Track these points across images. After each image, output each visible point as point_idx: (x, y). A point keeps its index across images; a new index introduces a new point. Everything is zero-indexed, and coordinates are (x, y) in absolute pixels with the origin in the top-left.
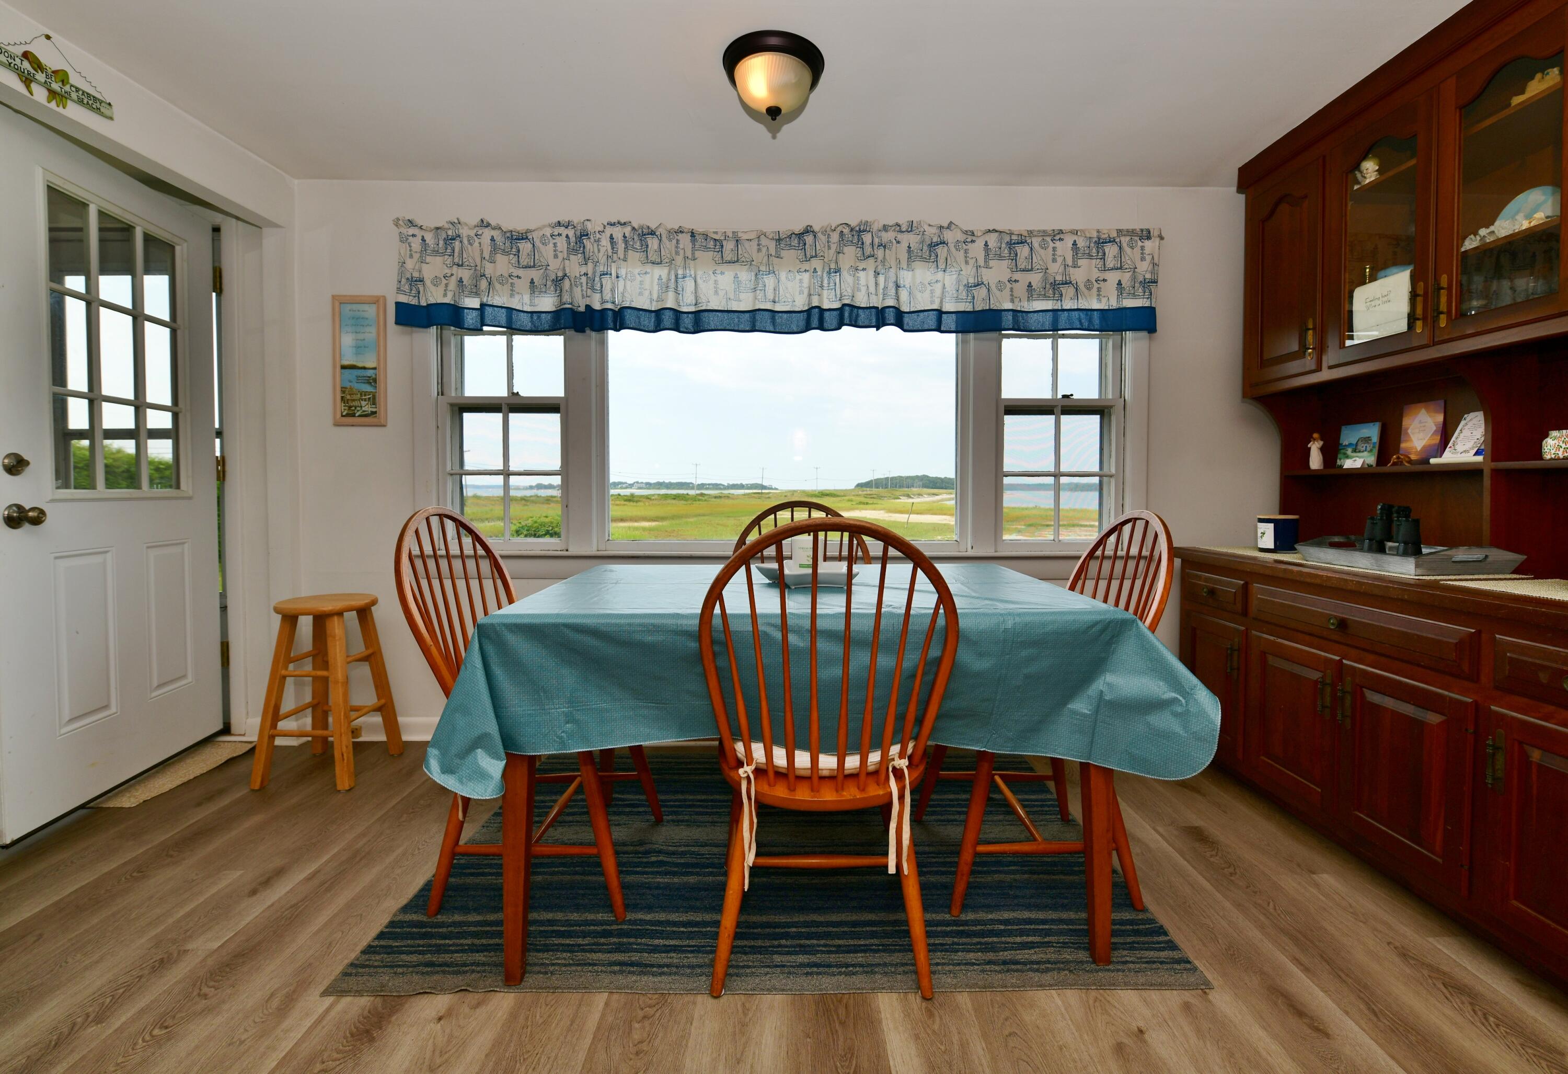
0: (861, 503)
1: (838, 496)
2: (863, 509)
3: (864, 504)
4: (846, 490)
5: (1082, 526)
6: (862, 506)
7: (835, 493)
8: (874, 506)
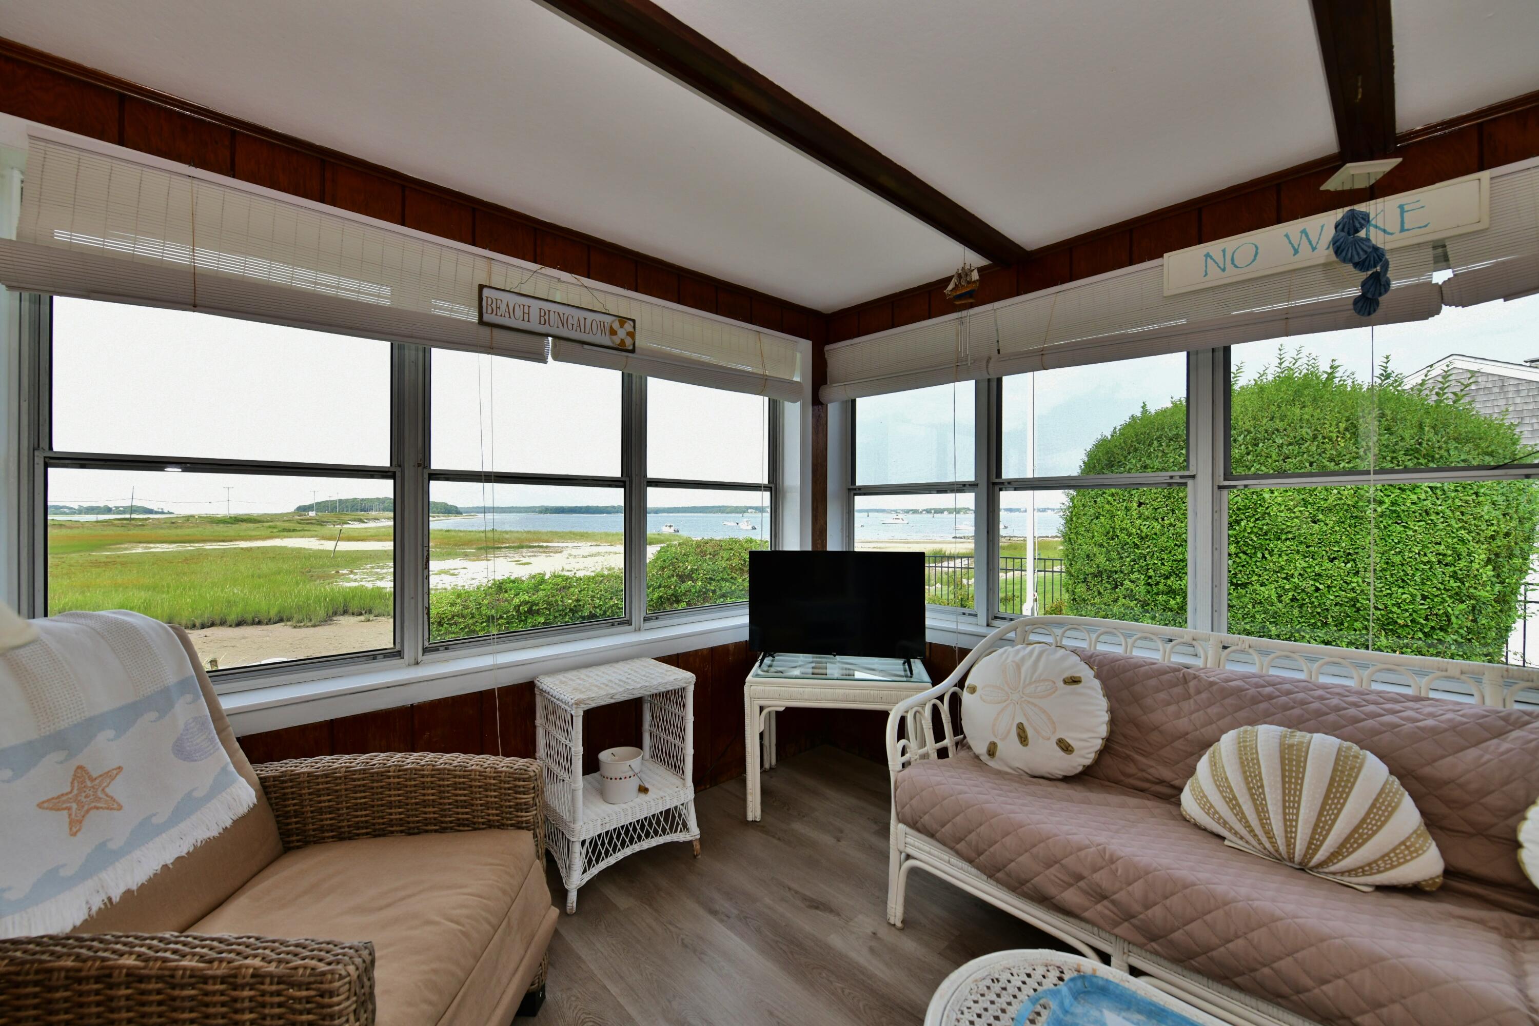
0: (285, 530)
1: (260, 522)
2: (285, 537)
3: (289, 531)
4: (276, 515)
5: (530, 547)
6: (285, 533)
7: (259, 518)
8: (302, 533)
